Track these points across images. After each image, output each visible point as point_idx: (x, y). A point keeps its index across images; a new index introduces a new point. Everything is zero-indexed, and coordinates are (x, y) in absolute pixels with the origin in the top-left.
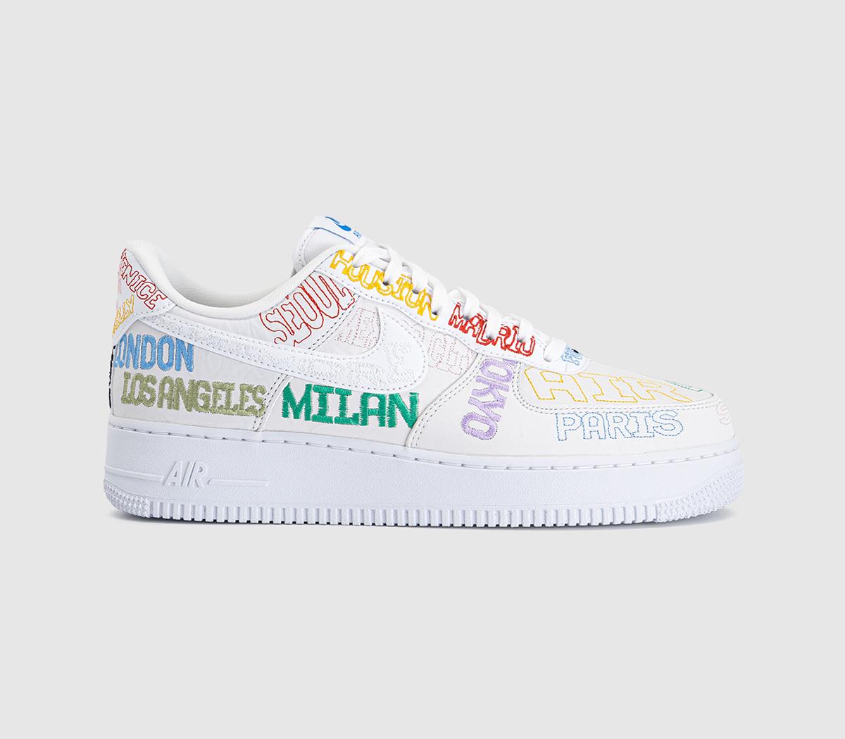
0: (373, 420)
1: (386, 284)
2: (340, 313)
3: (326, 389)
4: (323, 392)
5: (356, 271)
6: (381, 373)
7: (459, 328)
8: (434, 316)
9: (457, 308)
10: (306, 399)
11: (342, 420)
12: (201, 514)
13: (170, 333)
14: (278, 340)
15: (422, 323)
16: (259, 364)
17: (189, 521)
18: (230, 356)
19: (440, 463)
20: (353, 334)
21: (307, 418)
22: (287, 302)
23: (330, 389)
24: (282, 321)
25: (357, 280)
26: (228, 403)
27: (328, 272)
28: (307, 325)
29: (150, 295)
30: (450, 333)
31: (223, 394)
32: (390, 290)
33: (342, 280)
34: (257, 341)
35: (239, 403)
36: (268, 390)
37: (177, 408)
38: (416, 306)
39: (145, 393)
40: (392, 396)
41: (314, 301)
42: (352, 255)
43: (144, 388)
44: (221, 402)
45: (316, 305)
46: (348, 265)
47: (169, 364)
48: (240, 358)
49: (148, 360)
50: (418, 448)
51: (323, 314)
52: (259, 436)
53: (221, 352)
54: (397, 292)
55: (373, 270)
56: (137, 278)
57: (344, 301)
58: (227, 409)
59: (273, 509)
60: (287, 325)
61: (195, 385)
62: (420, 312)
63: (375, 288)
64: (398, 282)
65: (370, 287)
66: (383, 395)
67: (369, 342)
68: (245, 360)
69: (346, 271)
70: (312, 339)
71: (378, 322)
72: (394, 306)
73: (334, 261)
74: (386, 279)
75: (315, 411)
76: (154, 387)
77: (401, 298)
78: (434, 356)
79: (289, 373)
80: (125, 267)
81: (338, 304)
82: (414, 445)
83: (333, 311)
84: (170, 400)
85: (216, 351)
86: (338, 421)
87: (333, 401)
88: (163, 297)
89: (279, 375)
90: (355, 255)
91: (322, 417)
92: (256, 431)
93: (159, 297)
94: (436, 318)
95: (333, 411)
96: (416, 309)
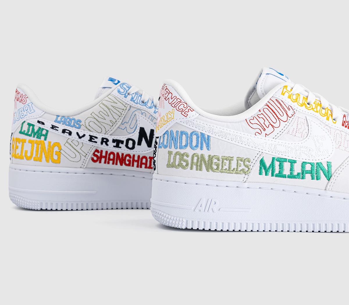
0: (308, 176)
1: (308, 104)
2: (288, 120)
3: (283, 160)
4: (281, 161)
5: (294, 97)
6: (312, 152)
7: (347, 127)
8: (334, 121)
9: (345, 117)
10: (272, 165)
11: (291, 176)
12: (214, 227)
13: (197, 130)
14: (257, 134)
15: (329, 125)
16: (247, 146)
17: (208, 230)
18: (231, 142)
19: (344, 199)
20: (295, 130)
21: (272, 175)
22: (260, 113)
23: (285, 160)
24: (259, 123)
25: (295, 102)
26: (229, 167)
27: (281, 98)
28: (272, 125)
29: (184, 109)
30: (343, 130)
31: (228, 162)
32: (311, 107)
33: (288, 102)
34: (246, 134)
35: (236, 167)
36: (252, 160)
37: (201, 170)
38: (325, 116)
39: (182, 162)
40: (317, 163)
41: (274, 113)
42: (291, 88)
43: (181, 159)
44: (226, 167)
45: (276, 115)
46: (290, 94)
47: (197, 146)
48: (237, 143)
49: (184, 144)
50: (332, 191)
51: (280, 120)
52: (246, 185)
53: (227, 140)
54: (315, 109)
55: (301, 97)
56: (176, 100)
57: (290, 113)
58: (229, 171)
59: (253, 224)
60: (261, 126)
61: (211, 158)
62: (328, 119)
63: (304, 106)
64: (314, 103)
65: (302, 105)
66: (313, 163)
67: (303, 135)
68: (240, 144)
69: (289, 97)
70: (275, 133)
71: (307, 124)
72: (314, 116)
73: (283, 91)
74: (308, 101)
75: (277, 171)
76: (187, 159)
77: (317, 112)
78: (337, 143)
79: (263, 151)
80: (167, 94)
81: (287, 114)
82: (330, 190)
83: (284, 118)
84: (197, 166)
85: (224, 139)
86: (289, 177)
87: (287, 166)
88: (192, 110)
89: (258, 152)
90: (292, 89)
91: (280, 175)
92: (245, 182)
93: (189, 110)
94: (336, 122)
95: (286, 172)
96: (326, 117)
